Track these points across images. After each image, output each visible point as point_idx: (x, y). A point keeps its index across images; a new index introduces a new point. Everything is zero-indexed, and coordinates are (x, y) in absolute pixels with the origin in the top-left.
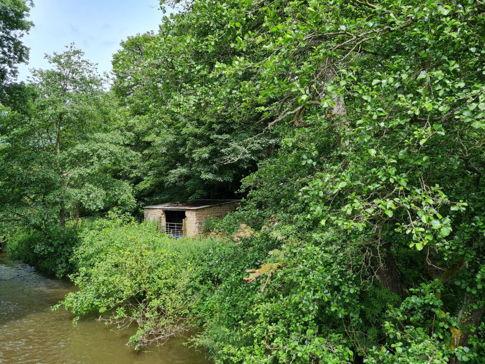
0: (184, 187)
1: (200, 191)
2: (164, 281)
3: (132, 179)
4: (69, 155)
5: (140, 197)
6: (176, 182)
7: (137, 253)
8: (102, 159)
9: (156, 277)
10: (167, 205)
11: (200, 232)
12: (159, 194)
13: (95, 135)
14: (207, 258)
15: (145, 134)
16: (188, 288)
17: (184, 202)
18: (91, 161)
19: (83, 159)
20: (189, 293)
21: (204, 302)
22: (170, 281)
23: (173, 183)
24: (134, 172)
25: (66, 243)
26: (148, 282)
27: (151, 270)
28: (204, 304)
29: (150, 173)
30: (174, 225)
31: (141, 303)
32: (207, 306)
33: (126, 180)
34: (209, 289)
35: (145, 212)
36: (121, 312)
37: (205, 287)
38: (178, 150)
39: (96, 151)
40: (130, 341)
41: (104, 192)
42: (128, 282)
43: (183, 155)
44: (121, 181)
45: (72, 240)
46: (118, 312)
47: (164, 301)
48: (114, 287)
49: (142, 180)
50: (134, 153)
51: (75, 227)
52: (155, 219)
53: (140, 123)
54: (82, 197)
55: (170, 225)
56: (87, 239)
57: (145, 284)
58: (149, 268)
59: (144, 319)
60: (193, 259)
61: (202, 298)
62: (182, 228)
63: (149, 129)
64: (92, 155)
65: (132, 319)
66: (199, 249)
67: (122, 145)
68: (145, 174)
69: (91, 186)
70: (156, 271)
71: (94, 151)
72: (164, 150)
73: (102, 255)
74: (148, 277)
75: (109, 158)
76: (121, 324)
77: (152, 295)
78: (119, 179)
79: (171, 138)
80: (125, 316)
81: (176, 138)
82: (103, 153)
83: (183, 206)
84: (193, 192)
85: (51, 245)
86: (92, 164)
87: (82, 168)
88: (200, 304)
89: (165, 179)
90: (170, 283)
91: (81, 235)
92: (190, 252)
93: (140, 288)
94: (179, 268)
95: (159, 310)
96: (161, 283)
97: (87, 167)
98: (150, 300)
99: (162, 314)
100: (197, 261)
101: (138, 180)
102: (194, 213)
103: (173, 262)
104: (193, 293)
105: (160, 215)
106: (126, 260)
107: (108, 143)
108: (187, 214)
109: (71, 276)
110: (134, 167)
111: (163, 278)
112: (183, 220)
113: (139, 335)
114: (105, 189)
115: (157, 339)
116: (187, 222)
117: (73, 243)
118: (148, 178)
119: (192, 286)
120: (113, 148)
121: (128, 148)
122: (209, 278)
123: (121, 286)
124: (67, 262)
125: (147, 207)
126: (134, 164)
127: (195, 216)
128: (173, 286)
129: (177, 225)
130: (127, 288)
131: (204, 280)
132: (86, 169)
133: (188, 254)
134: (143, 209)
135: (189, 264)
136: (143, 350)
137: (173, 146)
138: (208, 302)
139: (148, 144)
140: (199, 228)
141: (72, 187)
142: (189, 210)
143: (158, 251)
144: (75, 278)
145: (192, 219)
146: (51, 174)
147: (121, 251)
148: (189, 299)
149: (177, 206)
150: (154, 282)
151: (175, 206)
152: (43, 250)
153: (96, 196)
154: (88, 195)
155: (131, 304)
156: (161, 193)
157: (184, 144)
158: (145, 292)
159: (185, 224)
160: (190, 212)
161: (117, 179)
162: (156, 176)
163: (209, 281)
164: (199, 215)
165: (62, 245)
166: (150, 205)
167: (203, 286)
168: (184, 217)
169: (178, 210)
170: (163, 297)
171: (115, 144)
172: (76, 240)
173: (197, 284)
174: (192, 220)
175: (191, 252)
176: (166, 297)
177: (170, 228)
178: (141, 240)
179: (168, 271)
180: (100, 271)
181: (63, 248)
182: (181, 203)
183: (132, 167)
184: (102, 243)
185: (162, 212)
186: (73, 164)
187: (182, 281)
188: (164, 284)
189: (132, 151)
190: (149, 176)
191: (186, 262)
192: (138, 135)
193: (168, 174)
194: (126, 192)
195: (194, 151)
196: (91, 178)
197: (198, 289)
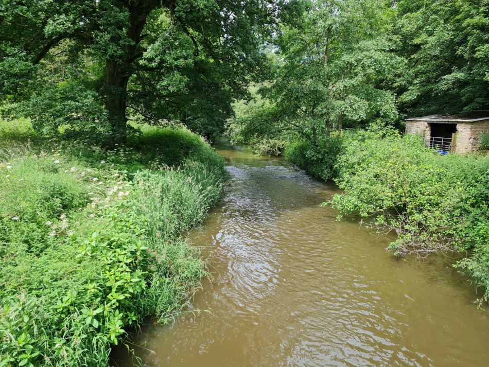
0: (458, 96)
1: (480, 100)
2: (427, 197)
3: (395, 88)
4: (336, 67)
5: (402, 108)
6: (449, 89)
7: (400, 166)
8: (366, 68)
9: (418, 193)
10: (433, 116)
11: (474, 149)
12: (424, 104)
13: (361, 43)
14: (483, 179)
15: (414, 35)
16: (455, 208)
17: (456, 114)
18: (356, 71)
19: (347, 70)
20: (456, 214)
21: (474, 227)
22: (434, 198)
23: (444, 91)
24: (398, 80)
25: (330, 152)
26: (409, 196)
27: (413, 184)
28: (474, 228)
29: (416, 81)
30: (441, 140)
31: (401, 214)
32: (479, 231)
33: (389, 91)
34: (483, 213)
35: (408, 125)
36: (381, 219)
37: (479, 211)
38: (455, 51)
39: (361, 60)
40: (390, 247)
41: (367, 103)
42: (389, 192)
43: (462, 56)
44: (383, 91)
45: (335, 149)
46: (378, 219)
47: (425, 217)
48: (375, 195)
49: (406, 90)
50: (399, 59)
51: (338, 137)
52: (417, 133)
53: (409, 24)
54: (346, 108)
55: (435, 139)
56: (350, 149)
57: (406, 198)
58: (411, 182)
59: (403, 230)
60: (465, 178)
61: (472, 222)
62: (450, 143)
63: (420, 28)
64: (356, 66)
65: (391, 228)
66: (473, 167)
67: (388, 51)
68: (410, 83)
69: (354, 97)
70: (418, 186)
71: (359, 61)
72: (437, 52)
73: (364, 165)
74: (410, 191)
75: (373, 67)
76: (380, 230)
77: (412, 209)
78: (382, 89)
79: (447, 36)
80: (385, 224)
81: (453, 35)
82: (367, 62)
83: (455, 118)
84: (470, 101)
85: (319, 153)
86: (356, 75)
87: (346, 80)
88: (469, 227)
89: (434, 86)
90: (434, 200)
91: (345, 144)
92: (460, 170)
93: (401, 200)
94: (445, 186)
95: (420, 224)
96: (424, 199)
97: (351, 78)
98: (411, 214)
99: (423, 229)
100: (469, 180)
101: (401, 90)
102: (469, 126)
103: (438, 179)
104: (461, 215)
105: (424, 128)
106: (387, 171)
107: (373, 51)
108: (458, 127)
109: (336, 180)
110: (399, 76)
111: (426, 194)
112: (453, 134)
113: (399, 243)
114: (368, 100)
115: (417, 251)
116: (457, 136)
117: (336, 152)
118: (413, 88)
119: (461, 207)
120: (378, 56)
121: (393, 54)
122: (484, 202)
123: (381, 195)
124: (331, 168)
125: (409, 119)
126: (398, 72)
127: (469, 130)
128: (437, 204)
129: (444, 140)
130: (387, 197)
131: (476, 203)
132: (351, 81)
133: (458, 172)
134: (405, 121)
135: (459, 183)
136: (402, 257)
137: (450, 46)
138: (480, 227)
139: (417, 47)
140: (474, 145)
141: (337, 99)
142: (462, 122)
143: (422, 166)
144: (339, 182)
145: (464, 133)
146: (320, 87)
147: (383, 162)
148: (455, 221)
149: (446, 118)
150: (415, 196)
151: (443, 119)
152: (313, 156)
153: (358, 108)
154: (351, 106)
155: (390, 215)
156: (426, 103)
157: (464, 41)
158: (405, 205)
159: (455, 139)
160: (463, 125)
161: (380, 89)
162: (422, 84)
163: (483, 205)
164: (475, 128)
165: (327, 153)
166: (413, 117)
167: (474, 209)
168: (455, 130)
169: (447, 123)
170: (425, 213)
171: (381, 50)
172: (339, 150)
173: (467, 207)
174: (464, 135)
175: (463, 171)
176: (429, 213)
177: (434, 142)
178: (405, 153)
179: (433, 188)
180: (362, 179)
181: (328, 155)
182: (451, 115)
183: (396, 75)
184: (364, 153)
185: (426, 124)
186: (338, 76)
187: (449, 200)
188: (427, 200)
189: (397, 57)
190: (415, 84)
191: (455, 181)
192: (405, 38)
193: (439, 81)
194: (388, 103)
195: (476, 49)
196: (354, 90)
197: (468, 212)
